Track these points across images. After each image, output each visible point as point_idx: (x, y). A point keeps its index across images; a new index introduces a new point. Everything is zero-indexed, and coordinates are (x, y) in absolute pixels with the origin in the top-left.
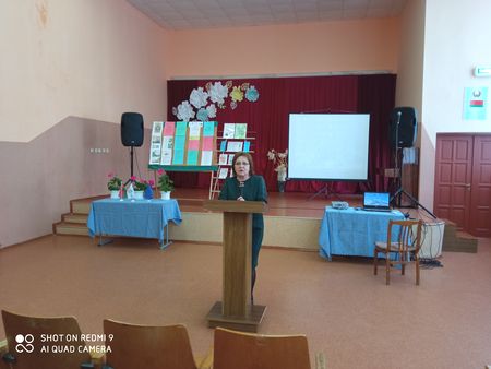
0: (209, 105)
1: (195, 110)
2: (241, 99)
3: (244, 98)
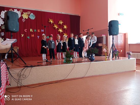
3: (29, 17)
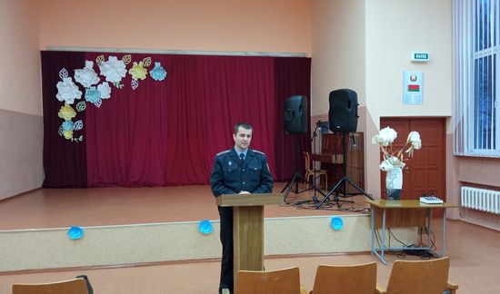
0: (101, 83)
1: (82, 88)
2: (143, 77)
3: (148, 76)
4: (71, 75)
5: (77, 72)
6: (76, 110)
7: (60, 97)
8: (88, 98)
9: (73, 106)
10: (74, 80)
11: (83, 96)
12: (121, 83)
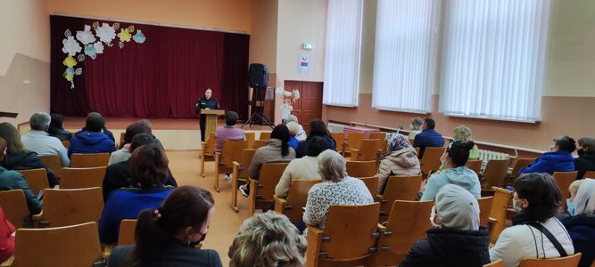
0: (96, 42)
1: (82, 45)
2: (128, 40)
3: (131, 39)
4: (74, 34)
5: (79, 33)
6: (77, 61)
7: (65, 50)
8: (87, 52)
9: (75, 57)
10: (75, 38)
11: (83, 50)
12: (111, 43)
